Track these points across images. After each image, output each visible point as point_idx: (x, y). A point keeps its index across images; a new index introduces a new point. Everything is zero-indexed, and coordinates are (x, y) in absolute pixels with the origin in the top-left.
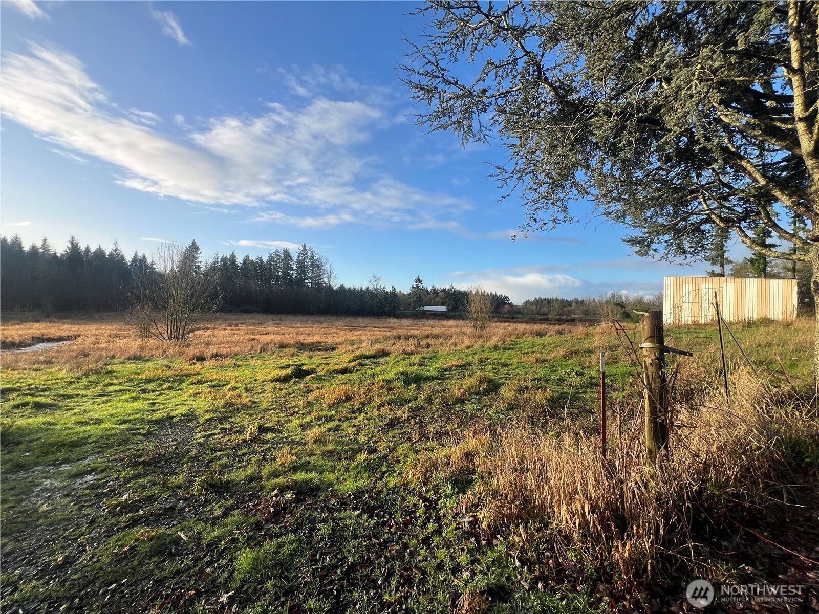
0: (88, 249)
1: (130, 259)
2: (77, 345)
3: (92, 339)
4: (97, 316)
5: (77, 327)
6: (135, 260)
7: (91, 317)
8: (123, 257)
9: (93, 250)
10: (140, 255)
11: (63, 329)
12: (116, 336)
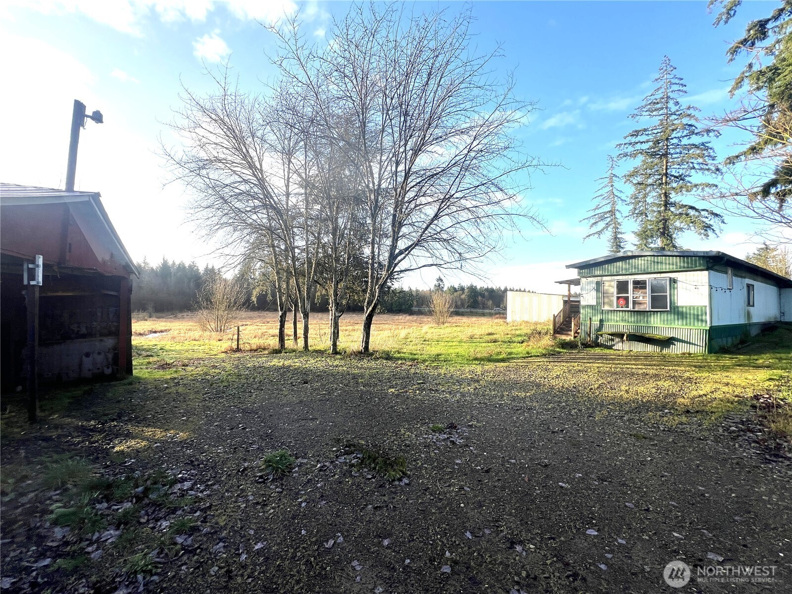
0: (174, 264)
1: (203, 269)
2: (170, 334)
3: (177, 332)
4: (180, 315)
5: (169, 324)
6: (206, 269)
7: (176, 316)
8: (198, 270)
9: (177, 263)
10: (210, 267)
11: (160, 325)
12: (189, 330)
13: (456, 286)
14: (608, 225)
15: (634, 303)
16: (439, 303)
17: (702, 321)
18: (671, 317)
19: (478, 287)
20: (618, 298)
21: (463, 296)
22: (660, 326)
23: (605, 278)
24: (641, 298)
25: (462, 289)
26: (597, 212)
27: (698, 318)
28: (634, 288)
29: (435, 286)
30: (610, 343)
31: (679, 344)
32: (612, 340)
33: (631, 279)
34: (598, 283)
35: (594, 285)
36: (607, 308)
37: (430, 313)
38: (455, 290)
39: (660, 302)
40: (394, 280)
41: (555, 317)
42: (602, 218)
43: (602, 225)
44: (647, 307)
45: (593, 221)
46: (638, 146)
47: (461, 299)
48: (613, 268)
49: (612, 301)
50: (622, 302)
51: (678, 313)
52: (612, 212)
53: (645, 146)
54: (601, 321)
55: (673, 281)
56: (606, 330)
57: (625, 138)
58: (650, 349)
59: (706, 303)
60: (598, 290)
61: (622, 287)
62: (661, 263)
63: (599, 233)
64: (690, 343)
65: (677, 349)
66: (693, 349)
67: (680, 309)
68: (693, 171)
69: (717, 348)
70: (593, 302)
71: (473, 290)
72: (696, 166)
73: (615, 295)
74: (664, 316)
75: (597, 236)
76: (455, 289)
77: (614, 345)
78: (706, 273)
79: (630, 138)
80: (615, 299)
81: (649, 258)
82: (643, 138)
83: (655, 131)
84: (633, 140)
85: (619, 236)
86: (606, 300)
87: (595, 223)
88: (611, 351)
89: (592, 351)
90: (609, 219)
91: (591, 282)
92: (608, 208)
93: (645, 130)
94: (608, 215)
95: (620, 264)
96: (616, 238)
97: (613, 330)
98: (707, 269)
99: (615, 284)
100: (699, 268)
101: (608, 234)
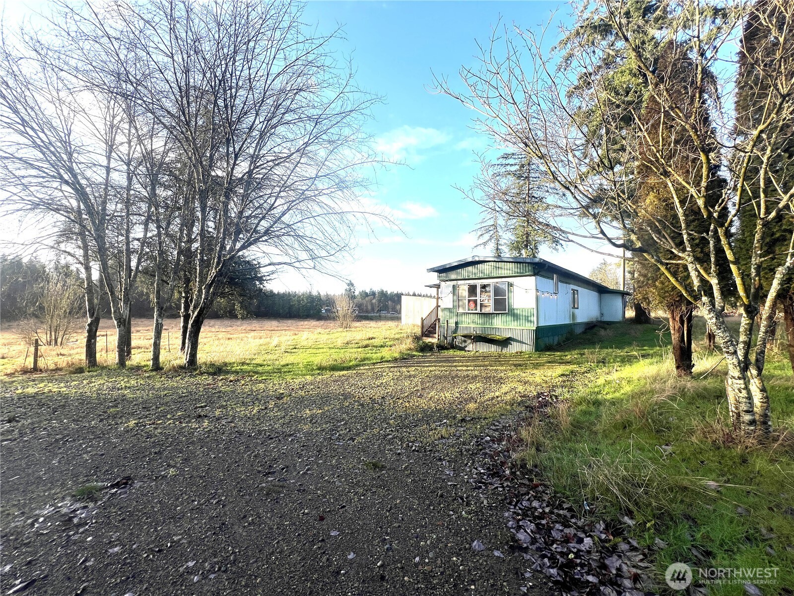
13: (368, 291)
14: (491, 238)
15: (481, 305)
16: (343, 307)
17: (531, 321)
18: (509, 318)
19: (389, 293)
20: (469, 301)
21: (374, 301)
22: (502, 326)
23: (460, 282)
24: (486, 301)
25: (373, 294)
26: (483, 225)
27: (527, 319)
28: (481, 291)
29: (346, 290)
30: (463, 345)
31: (514, 343)
32: (465, 341)
33: (479, 283)
34: (454, 286)
35: (451, 289)
36: (461, 310)
37: (334, 319)
38: (367, 295)
39: (501, 305)
40: (265, 282)
41: (423, 320)
42: (488, 231)
43: (486, 237)
44: (490, 309)
45: (480, 233)
46: (509, 168)
47: (372, 304)
48: (464, 272)
49: (464, 304)
50: (472, 305)
51: (515, 316)
52: (495, 226)
53: (513, 168)
54: (457, 323)
55: (510, 285)
56: (460, 332)
57: (498, 159)
58: (493, 349)
59: (534, 306)
60: (454, 294)
61: (472, 290)
62: (501, 268)
63: (485, 244)
64: (522, 343)
65: (514, 348)
66: (525, 348)
67: (516, 311)
68: (547, 194)
69: (543, 346)
70: (450, 305)
71: (383, 294)
72: (550, 190)
73: (467, 298)
74: (504, 317)
75: (482, 246)
76: (366, 293)
77: (466, 346)
78: (533, 278)
79: (501, 159)
80: (467, 302)
81: (492, 263)
82: (511, 161)
83: (520, 157)
84: (504, 162)
85: (500, 247)
86: (461, 303)
87: (482, 235)
88: (463, 353)
89: (446, 353)
90: (492, 232)
91: (448, 286)
92: (491, 222)
93: (513, 154)
94: (492, 228)
95: (470, 268)
96: (497, 249)
97: (466, 332)
98: (534, 275)
99: (466, 288)
100: (527, 274)
101: (492, 245)
